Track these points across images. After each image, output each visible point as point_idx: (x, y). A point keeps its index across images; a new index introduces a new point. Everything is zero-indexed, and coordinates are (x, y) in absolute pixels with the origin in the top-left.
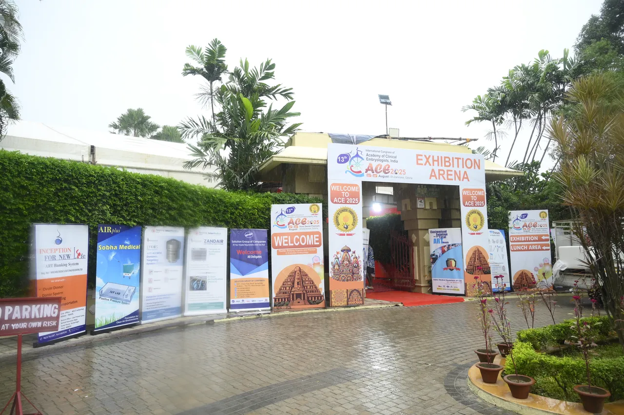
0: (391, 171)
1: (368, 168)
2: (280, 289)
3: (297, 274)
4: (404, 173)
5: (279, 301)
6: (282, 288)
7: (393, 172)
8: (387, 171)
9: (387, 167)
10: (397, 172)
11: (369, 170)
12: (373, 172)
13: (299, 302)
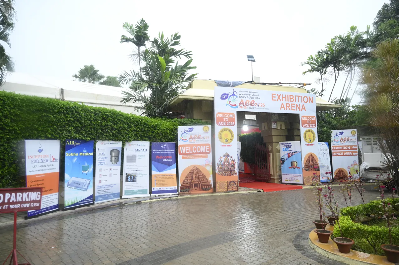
0: (255, 105)
1: (241, 102)
2: (184, 181)
3: (195, 171)
4: (264, 106)
5: (183, 188)
6: (185, 180)
7: (257, 105)
8: (252, 105)
9: (253, 102)
10: (259, 105)
11: (242, 104)
12: (244, 105)
13: (196, 189)
